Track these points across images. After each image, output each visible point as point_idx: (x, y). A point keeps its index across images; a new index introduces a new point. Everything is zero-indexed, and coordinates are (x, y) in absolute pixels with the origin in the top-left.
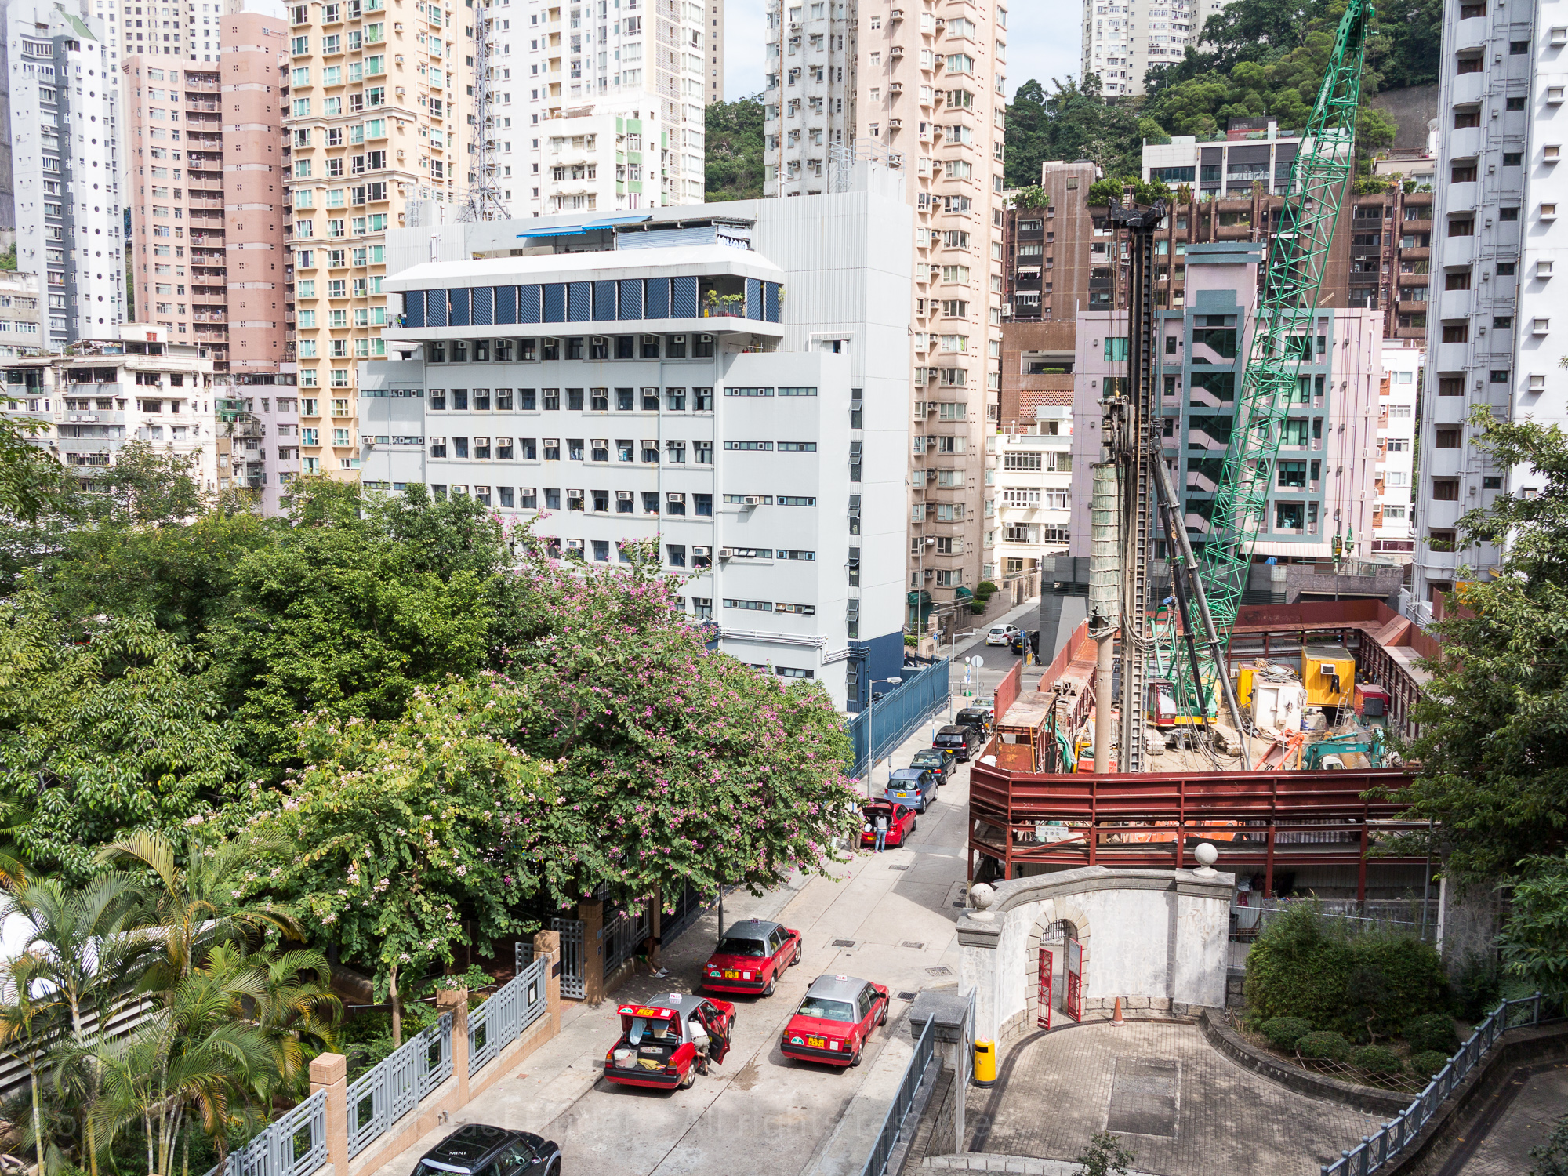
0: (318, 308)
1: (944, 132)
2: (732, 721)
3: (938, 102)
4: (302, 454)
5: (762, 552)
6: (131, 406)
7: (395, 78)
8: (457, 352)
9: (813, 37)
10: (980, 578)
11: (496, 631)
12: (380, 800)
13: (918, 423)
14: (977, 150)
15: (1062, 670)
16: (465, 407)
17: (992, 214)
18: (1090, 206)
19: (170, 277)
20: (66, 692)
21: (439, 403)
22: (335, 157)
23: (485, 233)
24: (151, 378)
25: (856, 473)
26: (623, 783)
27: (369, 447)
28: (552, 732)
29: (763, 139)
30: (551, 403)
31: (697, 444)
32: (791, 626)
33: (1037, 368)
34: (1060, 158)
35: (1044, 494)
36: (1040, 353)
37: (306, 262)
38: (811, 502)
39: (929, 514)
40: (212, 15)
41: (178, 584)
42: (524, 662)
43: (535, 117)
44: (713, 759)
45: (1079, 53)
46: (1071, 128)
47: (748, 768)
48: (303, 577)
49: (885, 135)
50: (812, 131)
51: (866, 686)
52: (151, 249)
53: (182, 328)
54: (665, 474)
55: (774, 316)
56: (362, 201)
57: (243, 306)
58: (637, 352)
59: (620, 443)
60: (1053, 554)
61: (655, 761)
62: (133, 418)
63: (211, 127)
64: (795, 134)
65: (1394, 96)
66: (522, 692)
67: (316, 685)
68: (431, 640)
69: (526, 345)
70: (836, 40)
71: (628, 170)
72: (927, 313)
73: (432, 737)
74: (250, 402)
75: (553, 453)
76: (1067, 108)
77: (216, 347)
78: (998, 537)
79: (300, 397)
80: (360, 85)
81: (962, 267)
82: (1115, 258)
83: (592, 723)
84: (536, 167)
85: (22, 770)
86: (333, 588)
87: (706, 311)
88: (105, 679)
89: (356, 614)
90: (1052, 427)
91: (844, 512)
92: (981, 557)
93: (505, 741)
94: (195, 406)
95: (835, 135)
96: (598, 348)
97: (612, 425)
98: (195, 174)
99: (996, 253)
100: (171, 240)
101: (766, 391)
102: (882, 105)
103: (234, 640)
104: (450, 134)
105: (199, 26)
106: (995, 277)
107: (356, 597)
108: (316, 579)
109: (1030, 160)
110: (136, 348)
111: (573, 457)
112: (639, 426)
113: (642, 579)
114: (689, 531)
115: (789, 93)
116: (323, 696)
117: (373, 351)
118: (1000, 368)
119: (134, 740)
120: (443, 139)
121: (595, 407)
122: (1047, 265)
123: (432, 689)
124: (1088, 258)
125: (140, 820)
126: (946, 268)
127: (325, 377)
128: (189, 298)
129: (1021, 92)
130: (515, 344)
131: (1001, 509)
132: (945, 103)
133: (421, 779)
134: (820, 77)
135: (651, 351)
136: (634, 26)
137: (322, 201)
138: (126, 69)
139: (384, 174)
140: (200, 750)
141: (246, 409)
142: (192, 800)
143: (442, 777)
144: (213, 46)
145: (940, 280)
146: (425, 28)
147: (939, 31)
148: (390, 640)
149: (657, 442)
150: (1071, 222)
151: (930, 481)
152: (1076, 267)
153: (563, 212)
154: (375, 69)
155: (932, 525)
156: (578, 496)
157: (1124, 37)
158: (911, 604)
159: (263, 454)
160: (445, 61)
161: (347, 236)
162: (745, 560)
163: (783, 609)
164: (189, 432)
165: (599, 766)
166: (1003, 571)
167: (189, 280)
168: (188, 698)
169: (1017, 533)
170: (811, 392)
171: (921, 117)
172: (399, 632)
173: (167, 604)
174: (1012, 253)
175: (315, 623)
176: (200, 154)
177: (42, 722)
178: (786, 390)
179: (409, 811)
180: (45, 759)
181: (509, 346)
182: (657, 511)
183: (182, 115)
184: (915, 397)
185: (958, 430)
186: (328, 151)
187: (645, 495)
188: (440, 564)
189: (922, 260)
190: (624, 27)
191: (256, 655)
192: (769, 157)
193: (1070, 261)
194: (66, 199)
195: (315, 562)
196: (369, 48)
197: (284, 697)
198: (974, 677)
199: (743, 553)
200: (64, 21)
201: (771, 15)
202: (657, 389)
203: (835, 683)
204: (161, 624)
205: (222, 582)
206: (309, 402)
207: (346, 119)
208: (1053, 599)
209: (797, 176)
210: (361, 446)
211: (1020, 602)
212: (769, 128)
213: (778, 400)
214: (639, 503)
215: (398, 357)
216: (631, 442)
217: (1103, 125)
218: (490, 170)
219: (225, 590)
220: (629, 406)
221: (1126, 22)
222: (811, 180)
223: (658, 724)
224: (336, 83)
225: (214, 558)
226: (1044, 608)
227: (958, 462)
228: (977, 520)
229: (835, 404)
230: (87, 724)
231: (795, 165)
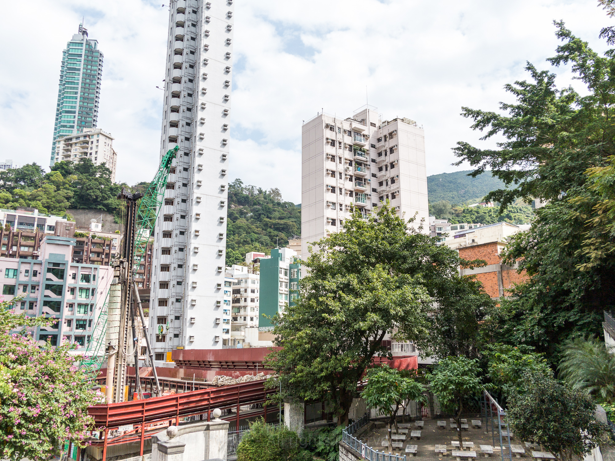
65: (73, 211)
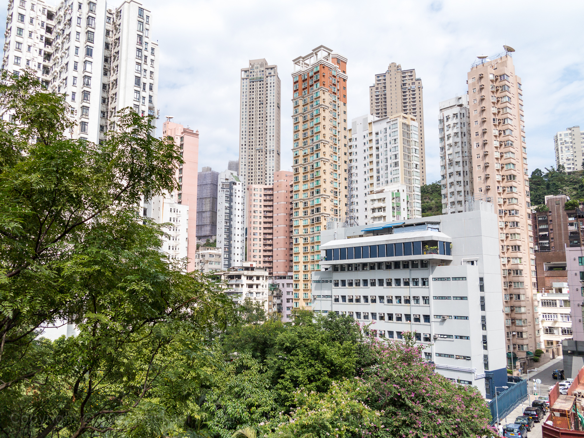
0: (300, 255)
1: (506, 189)
2: (444, 400)
3: (503, 179)
4: (294, 301)
5: (449, 336)
6: (245, 286)
7: (323, 186)
8: (342, 268)
9: (457, 162)
10: (536, 348)
11: (358, 362)
12: (321, 422)
13: (505, 289)
14: (519, 194)
15: (576, 387)
16: (345, 286)
17: (527, 215)
18: (566, 210)
19: (257, 247)
20: (225, 377)
21: (336, 284)
22: (306, 210)
23: (351, 230)
24: (250, 278)
25: (483, 308)
26: (404, 421)
27: (315, 299)
28: (378, 400)
29: (441, 195)
30: (373, 284)
31: (423, 297)
32: (461, 364)
33: (551, 269)
34: (551, 194)
35: (559, 316)
36: (551, 263)
37: (296, 242)
38: (466, 318)
39: (512, 323)
40: (271, 172)
41: (259, 343)
42: (368, 374)
43: (366, 194)
44: (438, 414)
45: (555, 158)
46: (554, 184)
47: (451, 419)
48: (297, 342)
49: (485, 191)
50: (458, 192)
51: (493, 389)
52: (252, 239)
53: (260, 263)
54: (413, 308)
55: (449, 253)
56: (313, 222)
57: (277, 255)
58: (401, 266)
59: (396, 297)
60: (566, 339)
61: (416, 414)
62: (245, 290)
63: (270, 203)
64: (452, 193)
66: (368, 385)
67: (301, 379)
68: (337, 365)
69: (364, 265)
70: (465, 163)
71: (396, 208)
72: (505, 250)
73: (338, 400)
74: (278, 285)
75: (374, 301)
76: (552, 177)
77: (269, 268)
78: (542, 332)
79: (294, 283)
80: (313, 189)
81: (517, 234)
82: (578, 228)
83: (392, 398)
84: (366, 209)
85: (211, 402)
86: (306, 346)
87: (425, 252)
88: (236, 374)
89: (313, 355)
90: (560, 290)
91: (480, 322)
92: (535, 340)
93: (363, 403)
94: (263, 286)
95: (466, 193)
96: (388, 266)
97: (394, 291)
98: (265, 217)
99: (530, 228)
100: (258, 236)
101: (448, 279)
102: (482, 181)
103: (275, 362)
104: (340, 201)
105: (268, 176)
106: (531, 237)
107: (313, 349)
108: (301, 343)
109: (539, 195)
110: (247, 269)
111: (381, 302)
112: (403, 291)
113: (409, 346)
114: (422, 328)
115: (449, 180)
116: (302, 383)
117: (316, 268)
118: (536, 269)
119: (244, 395)
120: (338, 203)
121: (388, 285)
122: (551, 232)
123: (337, 382)
124: (567, 228)
125: (245, 422)
126: (511, 234)
127: (301, 276)
128: (262, 253)
129: (533, 173)
130: (361, 265)
131: (542, 321)
132: (506, 179)
133: (335, 415)
134: (460, 174)
135: (406, 266)
136: (396, 164)
137: (301, 223)
138: (248, 189)
139: (320, 214)
140: (264, 399)
141: (277, 287)
142: (261, 416)
143: (341, 414)
144: (271, 181)
145: (510, 238)
146: (332, 171)
147: (502, 156)
148: (323, 364)
149: (409, 297)
150: (559, 216)
151: (512, 311)
152: (563, 231)
153: (375, 222)
154: (318, 184)
155: (514, 327)
156: (383, 315)
157: (572, 151)
158: (509, 357)
159: (282, 301)
160: (338, 180)
161: (309, 233)
162: (443, 339)
163: (458, 357)
164: (261, 294)
165: (396, 414)
166: (545, 346)
167: (262, 248)
168: (260, 381)
169: (550, 330)
170: (464, 279)
171: (497, 185)
172: (327, 362)
173: (255, 350)
174: (536, 227)
175: (300, 357)
176: (267, 211)
177: (218, 387)
178: (455, 279)
179: (330, 427)
180: (218, 399)
181: (359, 266)
182: (410, 321)
183: (262, 201)
184: (503, 280)
185: (521, 292)
186: (304, 208)
187: (406, 315)
188: (340, 339)
189: (502, 232)
190: (393, 165)
191: (282, 368)
192: (444, 201)
193: (560, 229)
194: (231, 226)
195: (301, 337)
196: (316, 178)
197: (290, 382)
198: (537, 387)
199: (442, 336)
200: (233, 177)
201: (442, 157)
202: (409, 279)
203: (481, 387)
204: (253, 356)
205: (272, 343)
206: (296, 285)
207: (309, 199)
208: (569, 357)
209: (454, 206)
210: (312, 299)
211: (554, 358)
212: (443, 192)
213: (452, 282)
214: (404, 318)
215: (324, 270)
216: (400, 297)
217: (567, 182)
218: (352, 211)
219: (272, 346)
220: (399, 285)
221: (572, 147)
222: (459, 208)
223: (417, 400)
224: (306, 189)
225: (270, 335)
226: (564, 361)
227: (522, 304)
228: (532, 325)
229: (473, 284)
230: (231, 388)
231: (453, 203)
